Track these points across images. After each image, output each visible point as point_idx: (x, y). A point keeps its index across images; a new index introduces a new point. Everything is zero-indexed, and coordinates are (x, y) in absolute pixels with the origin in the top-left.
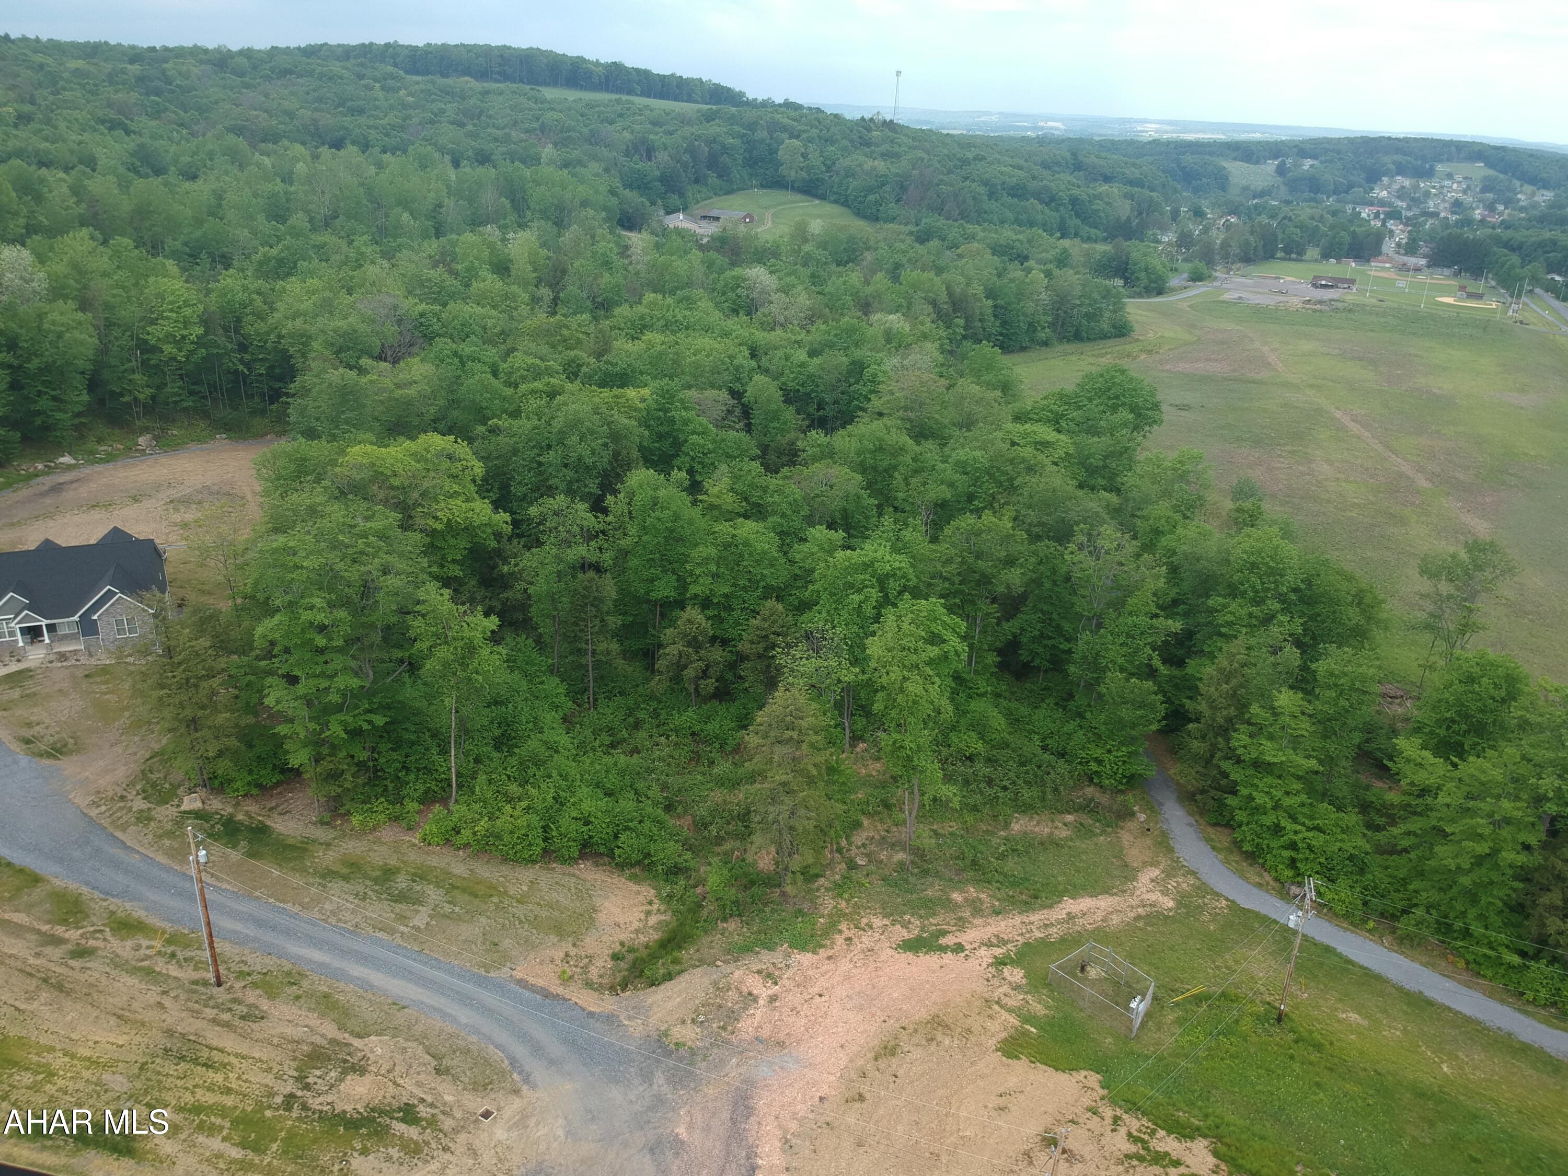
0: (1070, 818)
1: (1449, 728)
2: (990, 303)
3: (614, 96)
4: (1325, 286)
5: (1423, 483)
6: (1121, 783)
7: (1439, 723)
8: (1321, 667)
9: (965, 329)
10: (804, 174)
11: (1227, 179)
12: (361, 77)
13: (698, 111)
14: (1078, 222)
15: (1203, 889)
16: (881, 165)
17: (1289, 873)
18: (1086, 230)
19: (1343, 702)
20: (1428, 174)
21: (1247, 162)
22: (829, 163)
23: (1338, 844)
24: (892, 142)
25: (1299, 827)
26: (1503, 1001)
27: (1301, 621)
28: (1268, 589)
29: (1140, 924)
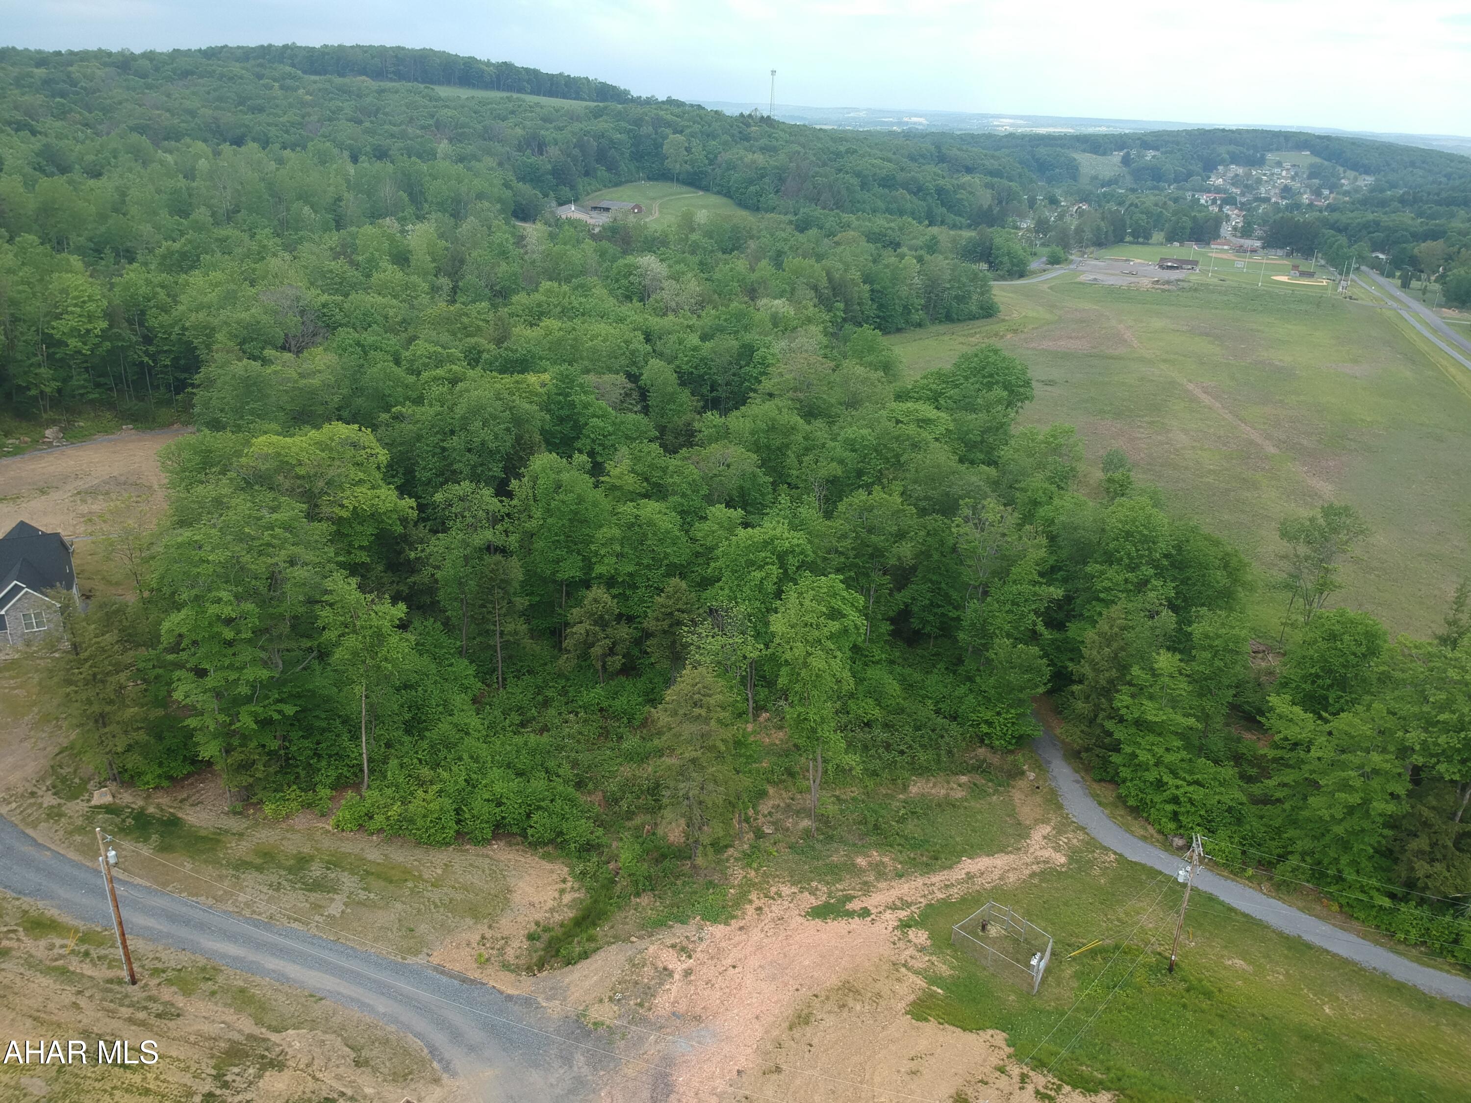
0: (964, 779)
1: (1313, 682)
2: (867, 287)
3: (505, 94)
4: (1171, 268)
5: (1271, 450)
6: (1010, 743)
7: (1304, 679)
8: (1197, 629)
9: (845, 312)
10: (688, 167)
11: (1077, 169)
12: (260, 77)
13: (586, 108)
14: (944, 210)
15: (1092, 844)
16: (760, 159)
17: (1172, 826)
18: (951, 218)
19: (1218, 663)
20: (1260, 162)
21: (1096, 153)
22: (711, 156)
23: (1217, 797)
24: (769, 136)
25: (1180, 782)
26: (1377, 943)
27: (1173, 585)
28: (1142, 556)
29: (1036, 881)
